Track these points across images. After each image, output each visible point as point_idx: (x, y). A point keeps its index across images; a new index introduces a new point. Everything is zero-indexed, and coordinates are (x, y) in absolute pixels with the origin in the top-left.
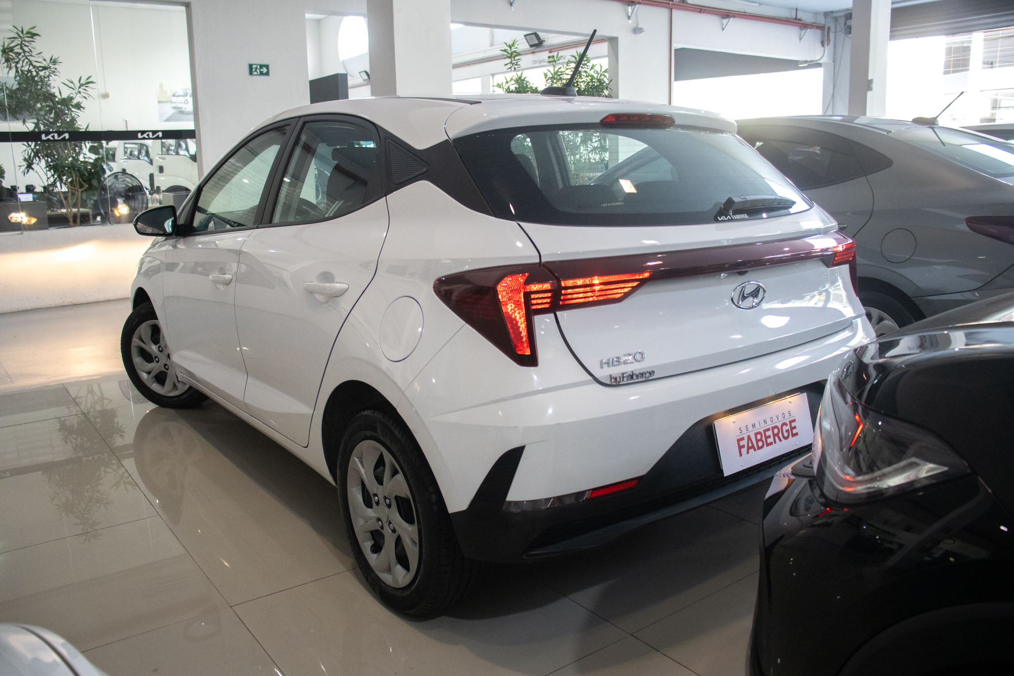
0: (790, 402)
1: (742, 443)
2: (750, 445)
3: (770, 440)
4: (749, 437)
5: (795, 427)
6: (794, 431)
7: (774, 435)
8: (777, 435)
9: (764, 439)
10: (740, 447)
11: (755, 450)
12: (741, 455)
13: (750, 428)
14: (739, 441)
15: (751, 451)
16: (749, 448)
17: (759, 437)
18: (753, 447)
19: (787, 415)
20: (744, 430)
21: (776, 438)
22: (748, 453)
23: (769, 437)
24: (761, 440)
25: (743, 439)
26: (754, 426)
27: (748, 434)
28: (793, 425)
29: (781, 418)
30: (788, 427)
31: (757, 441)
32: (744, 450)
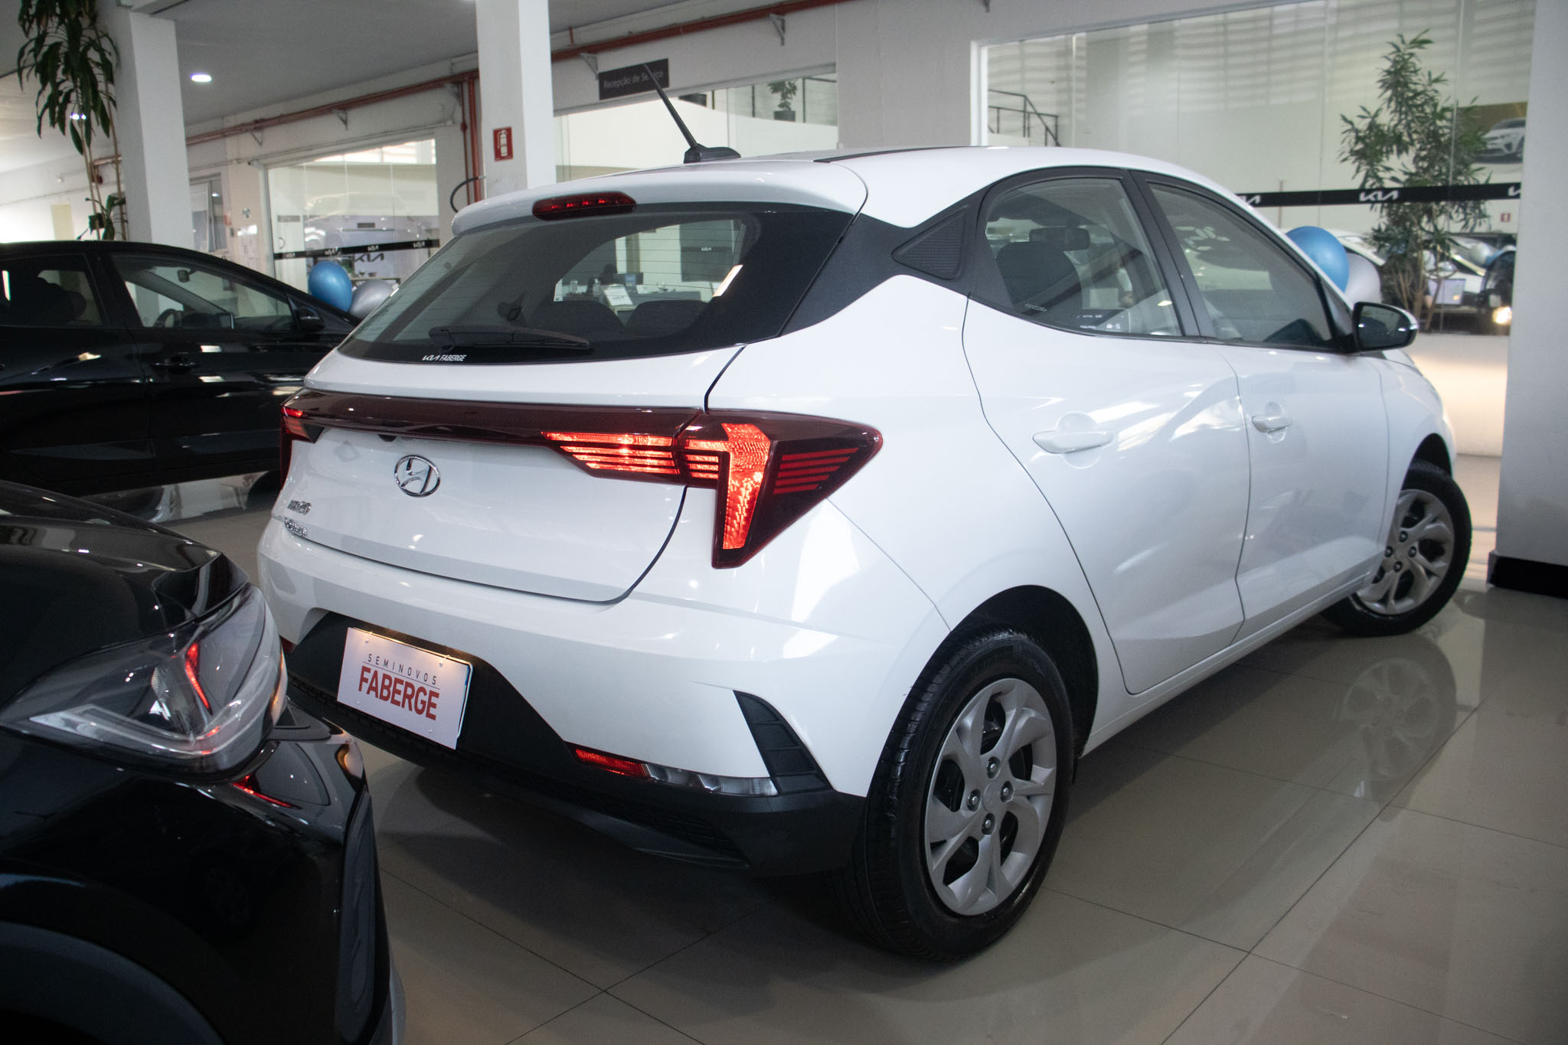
0: (441, 665)
1: (366, 675)
2: (374, 685)
3: (399, 698)
4: (376, 673)
5: (434, 706)
6: (432, 711)
7: (406, 696)
8: (410, 697)
9: (391, 689)
10: (363, 680)
11: (377, 696)
12: (360, 689)
13: (381, 662)
14: (365, 669)
15: (373, 693)
16: (371, 688)
17: (387, 682)
18: (375, 689)
19: (430, 681)
20: (373, 661)
21: (407, 700)
22: (368, 693)
23: (399, 692)
24: (388, 688)
25: (368, 670)
26: (386, 663)
27: (376, 669)
28: (434, 700)
29: (421, 678)
30: (426, 698)
31: (383, 687)
32: (366, 686)
